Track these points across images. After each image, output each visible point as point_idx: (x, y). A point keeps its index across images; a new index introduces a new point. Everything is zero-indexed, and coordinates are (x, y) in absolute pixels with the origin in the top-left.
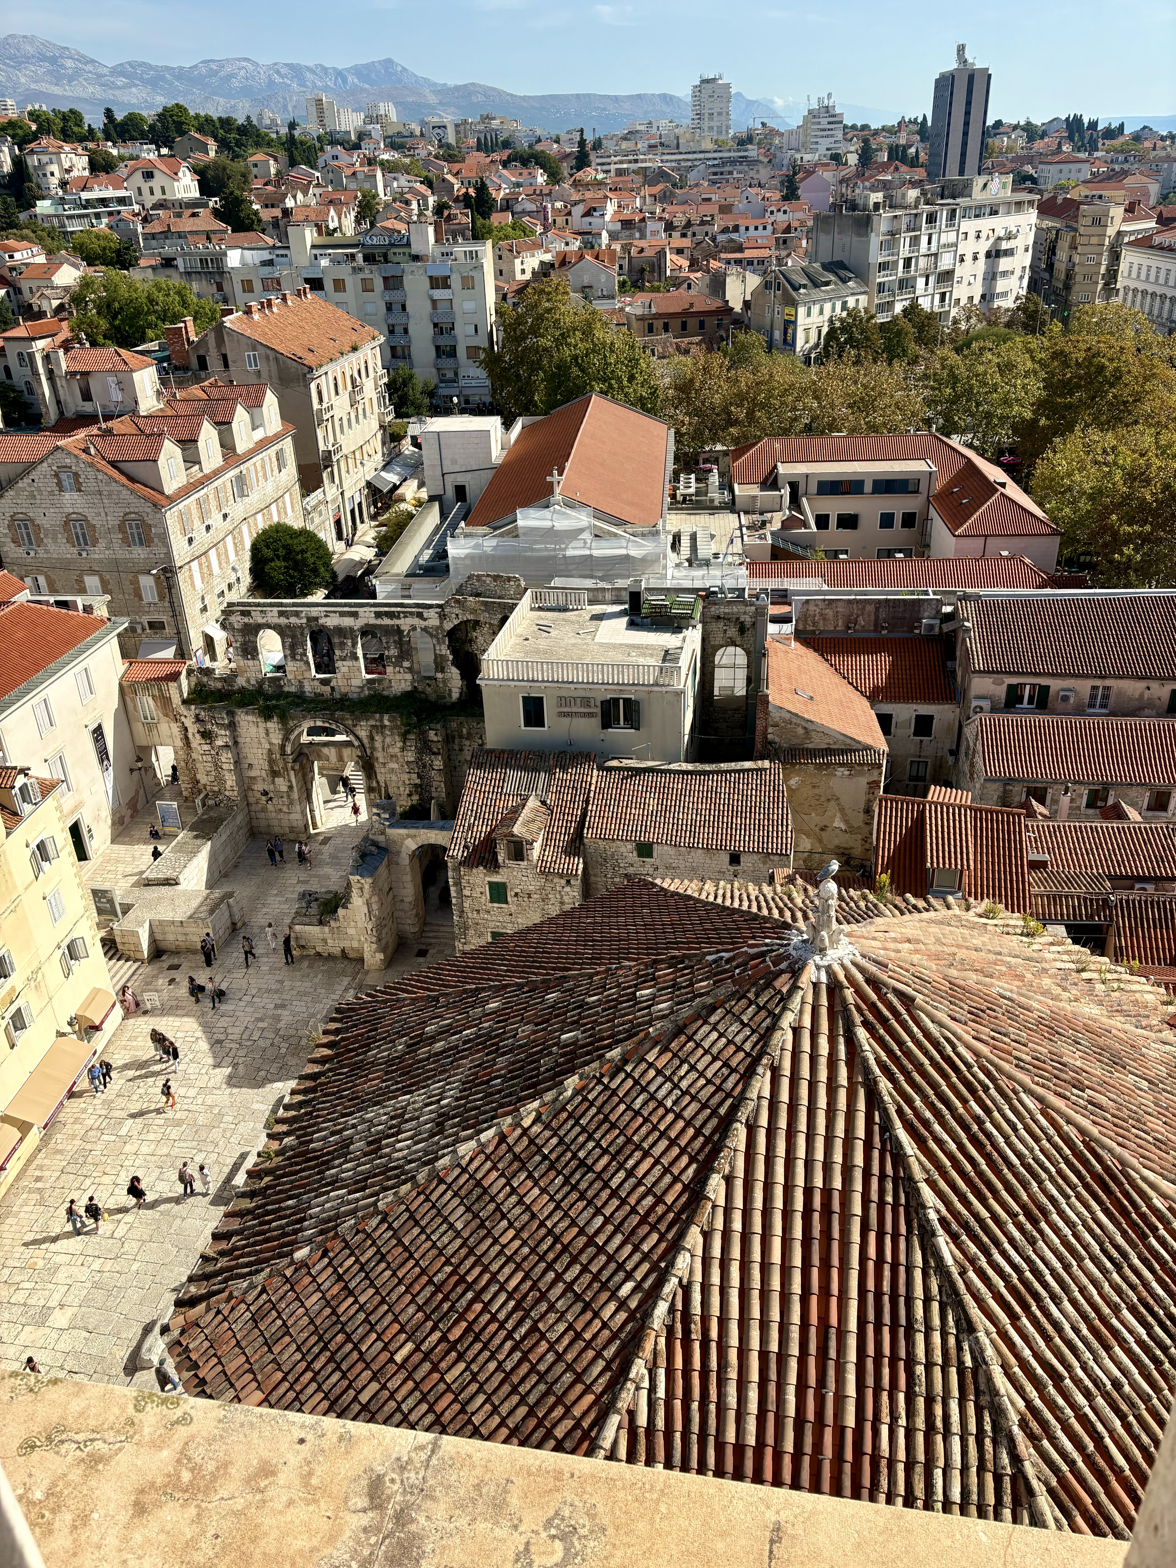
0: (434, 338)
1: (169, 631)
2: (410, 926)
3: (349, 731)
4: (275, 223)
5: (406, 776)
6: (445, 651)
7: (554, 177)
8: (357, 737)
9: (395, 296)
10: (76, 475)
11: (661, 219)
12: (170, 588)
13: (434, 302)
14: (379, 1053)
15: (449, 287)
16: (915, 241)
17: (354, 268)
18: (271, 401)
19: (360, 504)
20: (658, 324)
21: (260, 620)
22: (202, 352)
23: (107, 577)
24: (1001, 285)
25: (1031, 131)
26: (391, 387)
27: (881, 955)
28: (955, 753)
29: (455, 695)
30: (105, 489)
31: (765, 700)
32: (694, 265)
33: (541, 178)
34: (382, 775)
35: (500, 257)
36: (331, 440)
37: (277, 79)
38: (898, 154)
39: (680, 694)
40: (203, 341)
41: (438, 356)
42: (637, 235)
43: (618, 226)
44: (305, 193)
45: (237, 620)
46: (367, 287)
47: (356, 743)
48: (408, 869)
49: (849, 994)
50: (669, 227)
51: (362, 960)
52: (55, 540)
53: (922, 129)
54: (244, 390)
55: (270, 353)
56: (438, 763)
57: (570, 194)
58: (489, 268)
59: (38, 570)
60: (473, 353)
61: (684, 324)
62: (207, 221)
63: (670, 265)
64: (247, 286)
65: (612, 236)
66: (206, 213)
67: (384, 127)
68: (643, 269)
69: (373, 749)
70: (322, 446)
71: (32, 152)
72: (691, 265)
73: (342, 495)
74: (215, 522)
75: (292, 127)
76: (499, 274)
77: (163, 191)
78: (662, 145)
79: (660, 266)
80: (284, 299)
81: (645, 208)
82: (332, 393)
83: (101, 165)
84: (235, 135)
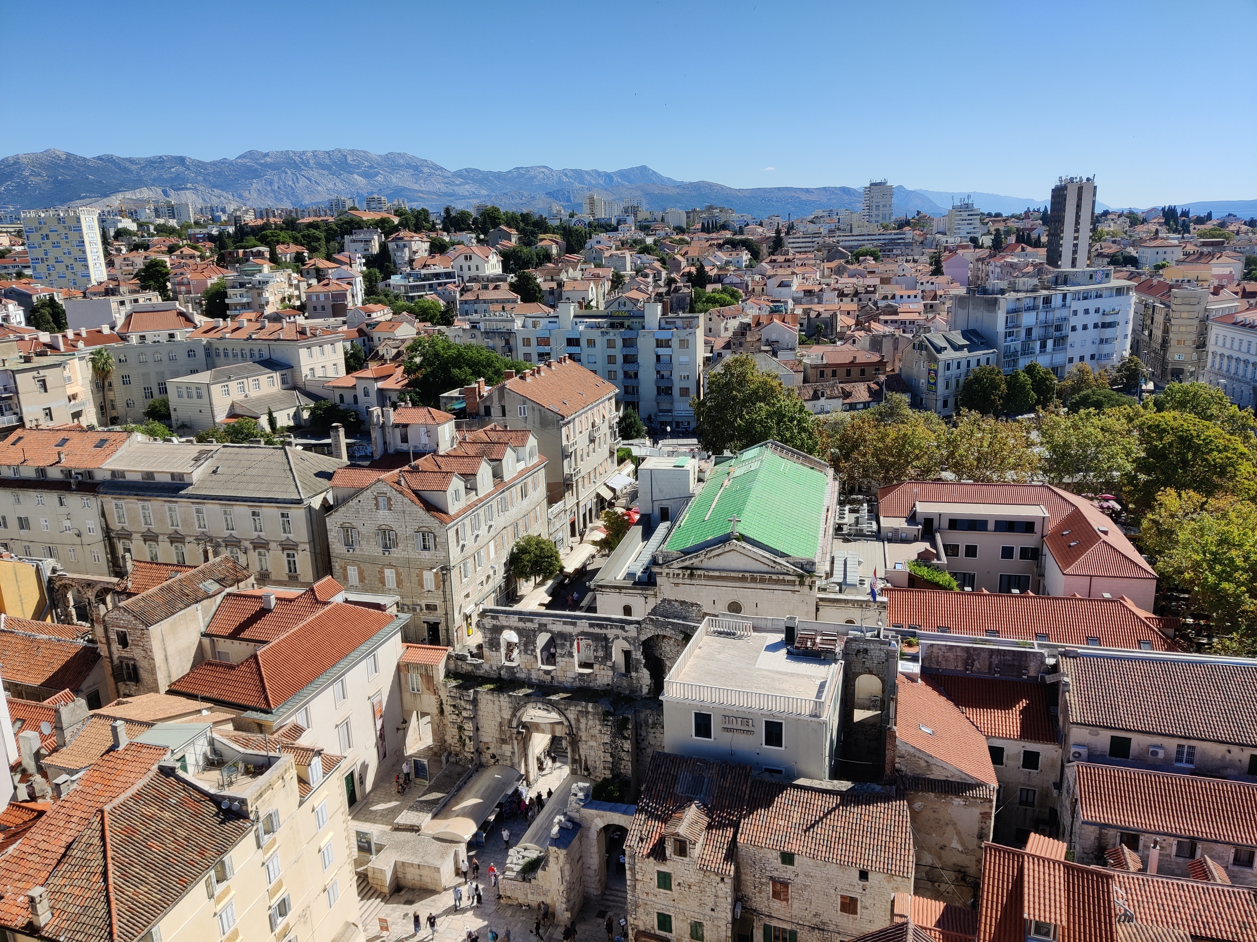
0: (657, 381)
1: (440, 612)
2: (594, 889)
3: (561, 713)
4: (552, 291)
5: (602, 755)
6: (639, 656)
7: (756, 255)
8: (567, 718)
9: (630, 351)
10: (389, 499)
11: (835, 289)
12: (444, 581)
13: (658, 357)
15: (670, 347)
17: (602, 332)
18: (532, 441)
19: (590, 510)
20: (828, 372)
21: (505, 623)
22: (488, 404)
23: (401, 570)
24: (1107, 349)
25: (1133, 218)
28: (1058, 787)
29: (645, 690)
30: (407, 510)
31: (893, 736)
32: (859, 324)
33: (745, 257)
34: (584, 750)
35: (710, 320)
36: (573, 466)
37: (565, 179)
38: (1024, 239)
39: (822, 724)
40: (490, 396)
41: (659, 393)
42: (816, 300)
43: (802, 294)
44: (575, 269)
45: (488, 622)
46: (611, 344)
47: (566, 723)
48: (595, 842)
50: (842, 295)
52: (368, 542)
53: (1043, 217)
54: (513, 435)
55: (534, 405)
56: (627, 745)
57: (766, 270)
58: (700, 333)
59: (354, 562)
60: (685, 392)
61: (848, 373)
62: (504, 292)
63: (840, 324)
64: (527, 342)
65: (797, 301)
66: (504, 286)
67: (635, 215)
68: (818, 326)
69: (578, 729)
70: (566, 471)
71: (393, 240)
72: (856, 325)
73: (578, 504)
74: (483, 531)
75: (572, 216)
76: (709, 331)
77: (477, 269)
78: (839, 229)
79: (832, 325)
80: (549, 366)
81: (823, 281)
82: (577, 432)
83: (437, 248)
84: (530, 226)
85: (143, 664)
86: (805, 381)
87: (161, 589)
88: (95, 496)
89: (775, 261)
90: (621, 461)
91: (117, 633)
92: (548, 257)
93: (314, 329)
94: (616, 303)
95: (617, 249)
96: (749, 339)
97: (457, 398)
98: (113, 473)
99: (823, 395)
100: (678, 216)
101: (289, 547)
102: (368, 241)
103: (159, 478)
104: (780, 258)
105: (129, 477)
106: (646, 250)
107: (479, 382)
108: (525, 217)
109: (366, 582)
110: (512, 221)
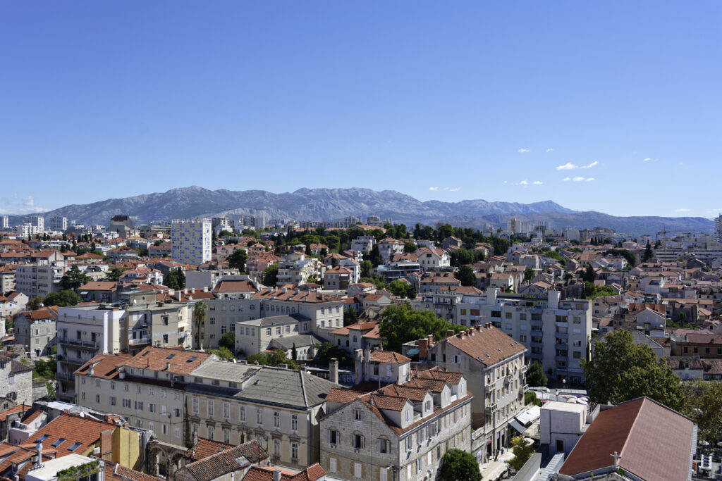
0: (556, 345)
4: (483, 279)
7: (632, 262)
9: (537, 323)
11: (694, 289)
12: (394, 477)
13: (557, 328)
15: (566, 321)
17: (517, 308)
18: (463, 383)
20: (691, 349)
22: (434, 352)
23: (365, 465)
26: (528, 375)
30: (374, 422)
33: (624, 263)
35: (597, 304)
36: (492, 402)
37: (496, 208)
41: (557, 354)
42: (679, 295)
43: (668, 290)
44: (499, 266)
46: (523, 317)
50: (700, 293)
52: (346, 442)
54: (450, 375)
55: (467, 356)
57: (639, 272)
58: (589, 313)
59: (335, 455)
60: (577, 355)
61: (708, 351)
62: (451, 279)
63: (699, 314)
64: (464, 312)
65: (664, 295)
66: (451, 275)
67: (543, 232)
68: (681, 314)
70: (487, 405)
71: (382, 243)
72: (713, 315)
73: (494, 430)
74: (424, 443)
75: (499, 231)
76: (596, 312)
77: (434, 263)
78: (695, 246)
79: (693, 314)
80: (478, 329)
81: (684, 282)
82: (496, 377)
83: (409, 249)
84: (471, 237)
86: (672, 354)
87: (212, 459)
88: (183, 393)
89: (646, 266)
92: (481, 257)
93: (327, 296)
94: (528, 290)
95: (530, 253)
96: (627, 320)
97: (413, 347)
98: (196, 378)
99: (687, 366)
100: (573, 233)
101: (294, 440)
102: (366, 244)
103: (222, 385)
104: (651, 265)
105: (205, 382)
106: (552, 255)
107: (429, 337)
108: (468, 231)
109: (342, 470)
110: (459, 233)
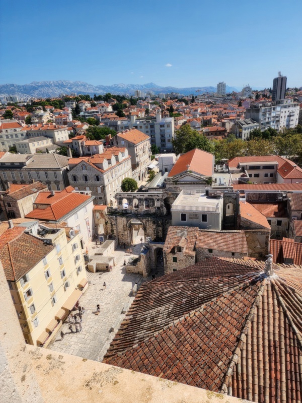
0: (161, 138)
1: (103, 199)
2: (154, 267)
3: (141, 221)
4: (128, 116)
5: (153, 232)
6: (163, 204)
7: (187, 103)
8: (143, 222)
9: (152, 129)
10: (86, 166)
11: (210, 111)
12: (104, 190)
13: (161, 130)
14: (153, 296)
15: (164, 127)
16: (270, 114)
17: (144, 124)
18: (126, 151)
19: (144, 173)
20: (210, 134)
21: (123, 197)
22: (112, 141)
23: (91, 187)
24: (291, 123)
25: (296, 90)
26: (152, 148)
27: (284, 278)
28: (288, 230)
29: (165, 214)
30: (92, 169)
31: (240, 216)
32: (218, 120)
33: (184, 104)
34: (148, 231)
35: (175, 120)
36: (138, 159)
37: (129, 87)
38: (265, 96)
39: (218, 214)
40: (113, 139)
41: (161, 142)
42: (205, 115)
43: (201, 113)
44: (134, 109)
45: (118, 197)
46: (147, 127)
47: (143, 224)
48: (154, 253)
49: (277, 287)
50: (212, 113)
51: (142, 274)
52: (81, 179)
53: (270, 91)
55: (126, 141)
56: (161, 229)
57: (190, 107)
60: (169, 141)
61: (216, 133)
62: (114, 115)
63: (212, 121)
64: (122, 128)
65: (200, 115)
67: (150, 96)
68: (206, 122)
69: (146, 225)
70: (137, 161)
71: (80, 103)
73: (140, 171)
74: (114, 176)
75: (132, 97)
76: (175, 124)
77: (105, 110)
79: (210, 121)
80: (130, 130)
81: (207, 110)
82: (139, 149)
83: (93, 105)
84: (120, 99)
85: (16, 212)
87: (20, 191)
89: (192, 105)
90: (152, 160)
91: (8, 203)
92: (126, 106)
101: (57, 183)
102: (72, 104)
103: (16, 164)
104: (194, 104)
107: (109, 135)
108: (118, 96)
110: (115, 97)
